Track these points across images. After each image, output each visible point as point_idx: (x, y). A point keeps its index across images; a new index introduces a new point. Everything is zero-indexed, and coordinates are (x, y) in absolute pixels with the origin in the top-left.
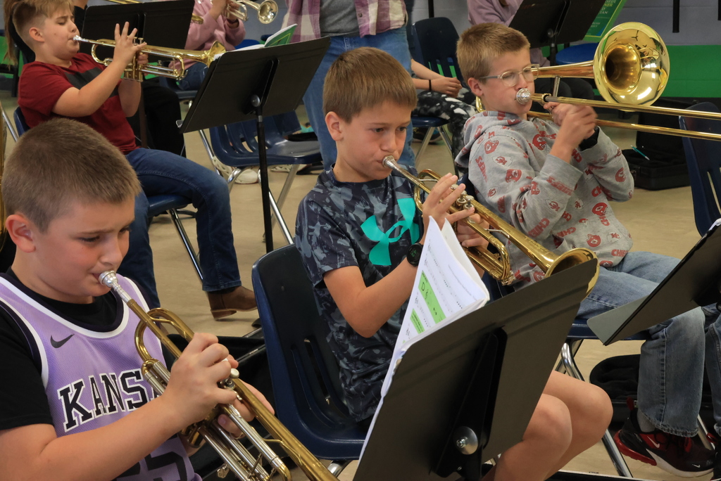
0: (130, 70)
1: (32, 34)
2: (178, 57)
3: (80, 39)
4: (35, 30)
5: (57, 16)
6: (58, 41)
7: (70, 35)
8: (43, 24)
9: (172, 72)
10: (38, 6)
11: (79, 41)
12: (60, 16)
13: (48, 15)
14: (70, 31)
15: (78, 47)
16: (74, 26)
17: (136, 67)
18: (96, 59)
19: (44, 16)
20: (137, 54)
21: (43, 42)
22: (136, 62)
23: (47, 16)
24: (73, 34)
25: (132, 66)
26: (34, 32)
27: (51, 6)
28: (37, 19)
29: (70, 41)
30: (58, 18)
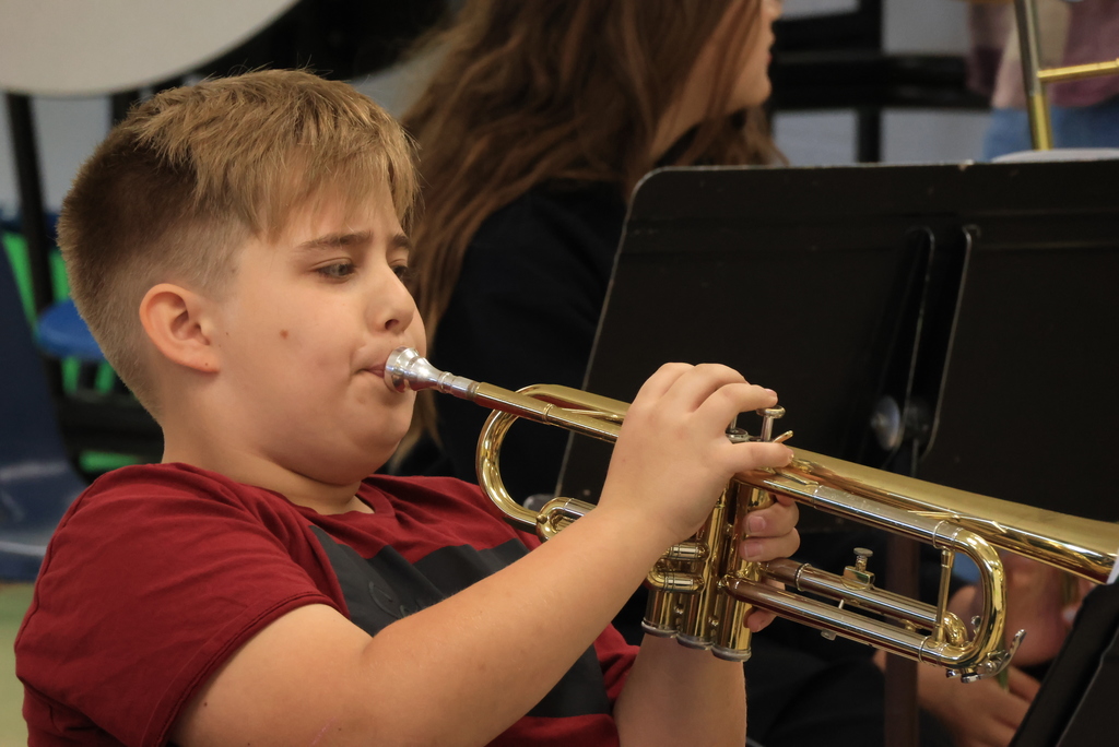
0: (686, 582)
1: (157, 320)
2: (975, 541)
3: (424, 370)
4: (177, 301)
5: (308, 229)
6: (294, 379)
7: (372, 344)
8: (226, 269)
9: (926, 630)
10: (210, 161)
11: (416, 384)
12: (325, 230)
13: (264, 224)
14: (372, 327)
15: (404, 415)
16: (399, 296)
17: (721, 568)
18: (499, 495)
19: (237, 226)
20: (738, 492)
21: (209, 375)
22: (726, 541)
23: (254, 230)
24: (386, 340)
25: (700, 560)
26: (167, 312)
27: (283, 172)
28: (193, 239)
29: (366, 381)
30: (312, 245)
